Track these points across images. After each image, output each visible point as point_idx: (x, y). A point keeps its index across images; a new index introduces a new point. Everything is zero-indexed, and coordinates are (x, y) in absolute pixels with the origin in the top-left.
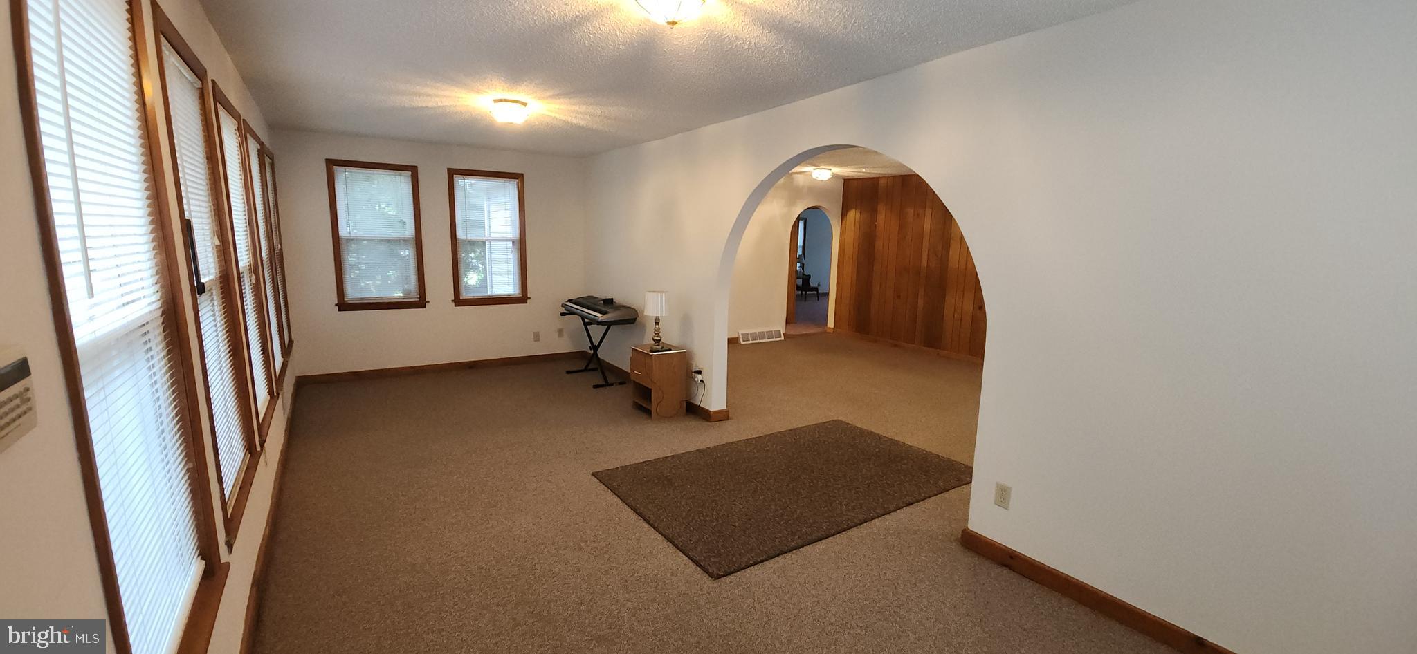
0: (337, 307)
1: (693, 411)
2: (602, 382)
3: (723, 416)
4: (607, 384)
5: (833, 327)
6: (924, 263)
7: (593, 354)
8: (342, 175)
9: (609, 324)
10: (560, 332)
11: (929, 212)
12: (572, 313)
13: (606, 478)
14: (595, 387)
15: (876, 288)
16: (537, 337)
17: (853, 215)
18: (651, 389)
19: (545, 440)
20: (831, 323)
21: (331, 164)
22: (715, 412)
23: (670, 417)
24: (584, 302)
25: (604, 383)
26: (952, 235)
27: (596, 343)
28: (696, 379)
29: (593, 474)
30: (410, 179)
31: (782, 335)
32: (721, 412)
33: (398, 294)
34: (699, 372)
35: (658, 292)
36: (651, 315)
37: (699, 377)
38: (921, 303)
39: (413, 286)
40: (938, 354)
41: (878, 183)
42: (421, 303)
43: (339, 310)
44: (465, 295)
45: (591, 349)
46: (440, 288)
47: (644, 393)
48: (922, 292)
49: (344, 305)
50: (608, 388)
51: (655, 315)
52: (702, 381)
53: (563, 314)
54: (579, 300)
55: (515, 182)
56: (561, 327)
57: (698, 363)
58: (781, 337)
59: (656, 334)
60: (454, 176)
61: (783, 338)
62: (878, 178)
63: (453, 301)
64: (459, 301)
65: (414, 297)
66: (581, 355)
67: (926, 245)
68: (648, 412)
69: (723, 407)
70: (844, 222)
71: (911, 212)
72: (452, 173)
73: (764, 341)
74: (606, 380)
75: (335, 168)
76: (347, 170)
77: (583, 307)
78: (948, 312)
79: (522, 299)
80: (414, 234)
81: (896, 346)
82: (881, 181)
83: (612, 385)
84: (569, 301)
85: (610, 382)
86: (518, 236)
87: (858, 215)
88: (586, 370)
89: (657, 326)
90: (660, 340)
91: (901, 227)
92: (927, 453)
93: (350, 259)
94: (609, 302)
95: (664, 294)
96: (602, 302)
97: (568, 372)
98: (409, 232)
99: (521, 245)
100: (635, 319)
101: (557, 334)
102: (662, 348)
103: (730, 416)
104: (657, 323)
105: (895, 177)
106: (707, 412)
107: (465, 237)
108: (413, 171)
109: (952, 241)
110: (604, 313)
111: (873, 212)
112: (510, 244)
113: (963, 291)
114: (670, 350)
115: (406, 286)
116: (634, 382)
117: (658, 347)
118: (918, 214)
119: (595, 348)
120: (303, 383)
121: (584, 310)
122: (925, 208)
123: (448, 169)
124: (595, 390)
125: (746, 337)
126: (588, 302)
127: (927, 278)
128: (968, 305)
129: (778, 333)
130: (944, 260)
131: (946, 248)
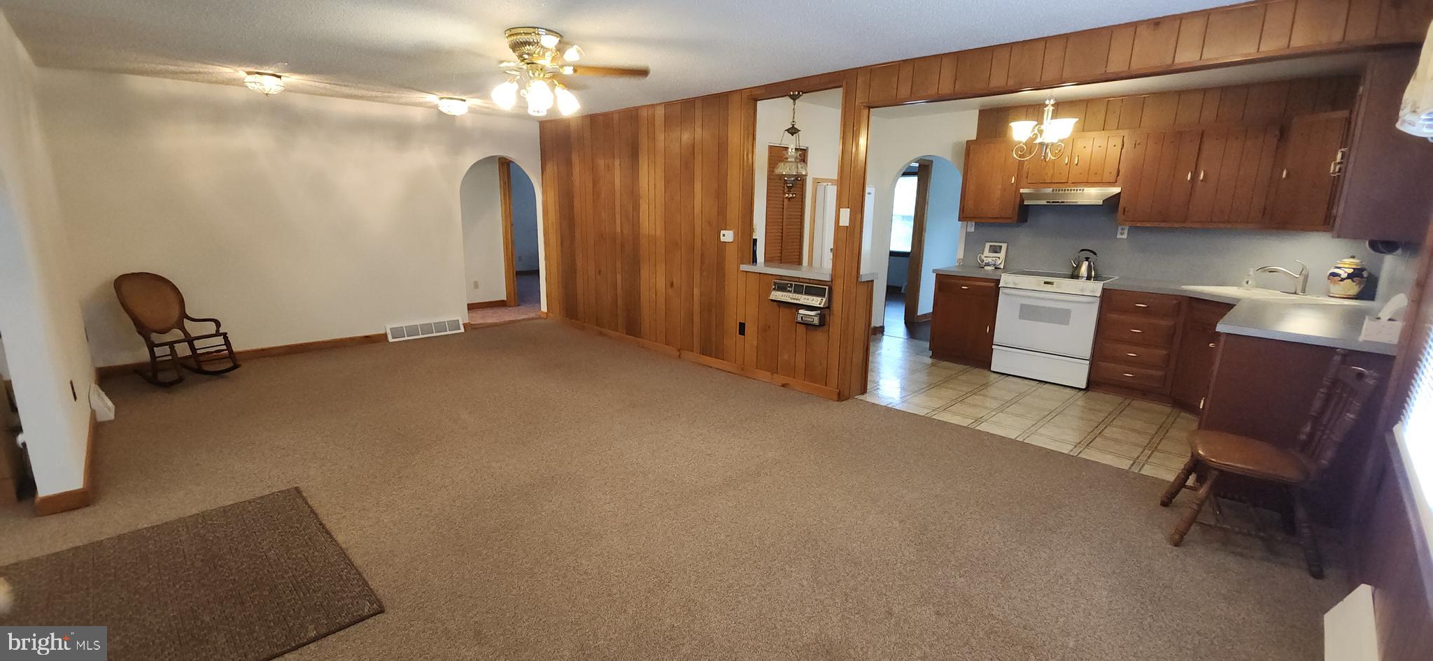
5: (546, 311)
6: (619, 230)
11: (617, 163)
15: (579, 263)
20: (544, 307)
26: (640, 191)
31: (462, 327)
40: (638, 343)
41: (570, 127)
48: (618, 264)
61: (462, 330)
67: (618, 204)
70: (544, 179)
71: (601, 163)
73: (445, 333)
78: (644, 292)
81: (601, 334)
82: (573, 123)
87: (556, 167)
91: (595, 184)
105: (584, 118)
109: (641, 200)
111: (569, 163)
113: (655, 265)
118: (608, 166)
122: (614, 158)
125: (397, 332)
127: (623, 245)
128: (661, 282)
129: (455, 325)
130: (635, 224)
131: (636, 207)
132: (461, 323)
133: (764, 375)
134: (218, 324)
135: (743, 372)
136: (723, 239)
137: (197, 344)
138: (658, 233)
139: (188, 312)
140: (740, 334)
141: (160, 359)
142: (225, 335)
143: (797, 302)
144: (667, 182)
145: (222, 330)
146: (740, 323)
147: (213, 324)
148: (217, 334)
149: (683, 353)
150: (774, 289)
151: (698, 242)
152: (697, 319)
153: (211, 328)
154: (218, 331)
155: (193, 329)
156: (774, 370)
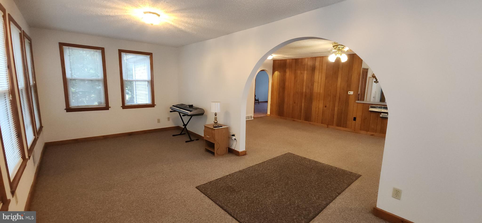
0: (66, 110)
1: (231, 152)
2: (189, 140)
3: (244, 154)
4: (191, 141)
5: (270, 114)
6: (304, 90)
7: (184, 128)
8: (67, 51)
9: (191, 116)
10: (169, 119)
11: (306, 72)
12: (175, 111)
13: (202, 189)
14: (186, 142)
15: (286, 100)
16: (159, 121)
17: (276, 73)
18: (214, 144)
19: (169, 170)
20: (269, 113)
21: (62, 45)
22: (241, 152)
23: (222, 155)
24: (180, 106)
25: (190, 140)
26: (315, 80)
27: (185, 123)
28: (233, 138)
29: (197, 188)
30: (101, 53)
31: (253, 118)
32: (244, 151)
33: (95, 104)
34: (234, 135)
35: (217, 102)
36: (213, 112)
37: (234, 137)
38: (303, 105)
39: (103, 100)
40: (310, 123)
41: (286, 62)
42: (107, 108)
43: (66, 112)
44: (127, 104)
45: (183, 126)
47: (212, 145)
48: (303, 101)
49: (69, 109)
50: (192, 142)
51: (215, 112)
52: (235, 139)
53: (171, 112)
54: (177, 106)
55: (149, 56)
56: (169, 117)
57: (233, 132)
58: (252, 118)
59: (215, 120)
60: (122, 53)
61: (253, 119)
62: (286, 60)
63: (121, 107)
65: (104, 105)
66: (178, 128)
67: (305, 84)
68: (213, 153)
69: (244, 149)
70: (273, 75)
71: (299, 72)
72: (120, 51)
73: (249, 119)
74: (190, 138)
75: (64, 47)
76: (70, 48)
77: (181, 109)
78: (313, 108)
79: (152, 105)
80: (103, 78)
81: (294, 121)
82: (288, 61)
83: (193, 141)
84: (173, 106)
85: (192, 140)
86: (150, 79)
87: (279, 73)
88: (181, 134)
89: (216, 117)
90: (217, 123)
91: (295, 78)
92: (332, 167)
93: (72, 90)
94: (191, 106)
95: (219, 103)
96: (188, 106)
97: (173, 136)
98: (101, 76)
99: (152, 83)
100: (203, 113)
101: (167, 120)
102: (218, 126)
103: (247, 153)
104: (216, 115)
105: (293, 59)
106: (238, 152)
107: (127, 79)
108: (103, 50)
109: (315, 83)
110: (191, 111)
111: (285, 72)
112: (147, 83)
113: (319, 101)
114: (222, 126)
115: (99, 101)
116: (205, 140)
117: (216, 125)
118: (302, 73)
119: (185, 125)
120: (48, 146)
121: (181, 110)
122: (304, 71)
123: (119, 49)
124: (186, 143)
126: (181, 106)
127: (306, 96)
128: (321, 106)
129: (251, 117)
130: (312, 89)
131: (312, 85)
132: (253, 116)
133: (363, 132)
135: (355, 131)
136: (349, 94)
138: (321, 92)
140: (354, 120)
143: (381, 111)
144: (326, 78)
146: (354, 117)
149: (329, 126)
150: (370, 108)
151: (338, 95)
152: (335, 117)
156: (367, 131)
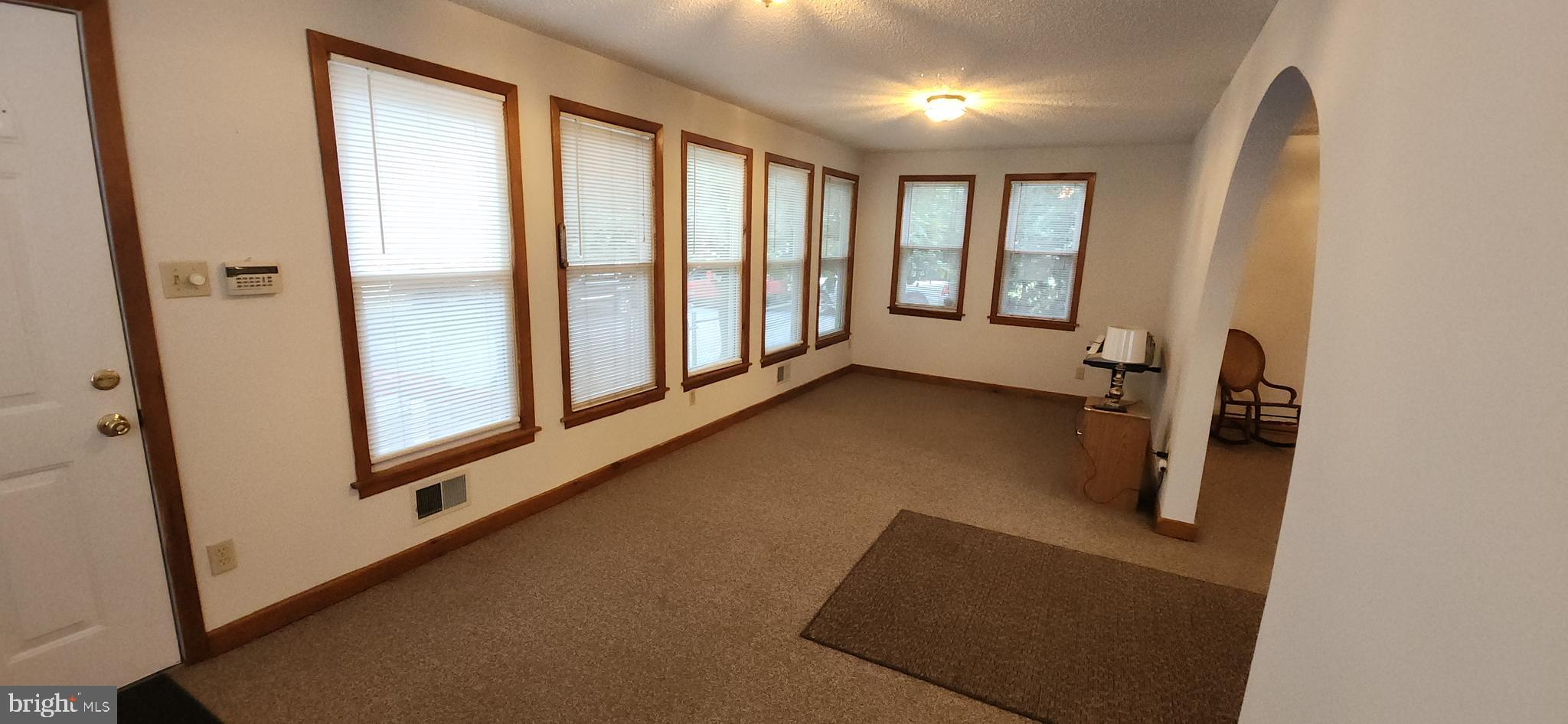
0: (889, 309)
3: (1182, 533)
8: (911, 190)
16: (1080, 374)
21: (903, 178)
22: (1166, 522)
28: (1157, 465)
30: (968, 189)
32: (1180, 524)
34: (1165, 456)
37: (1162, 463)
39: (953, 296)
42: (957, 315)
43: (890, 313)
44: (1005, 311)
46: (978, 303)
49: (895, 309)
52: (1163, 470)
55: (1084, 184)
59: (1114, 386)
60: (1012, 182)
63: (988, 317)
64: (995, 318)
65: (952, 308)
69: (1188, 517)
72: (1010, 179)
75: (907, 182)
76: (915, 185)
79: (1069, 325)
80: (962, 245)
86: (1078, 249)
89: (1118, 376)
90: (1121, 396)
98: (958, 242)
99: (1079, 260)
104: (1118, 372)
107: (1014, 249)
108: (971, 180)
115: (945, 296)
117: (1115, 403)
123: (1006, 175)
134: (1294, 394)
137: (1264, 410)
139: (1267, 376)
141: (1228, 416)
142: (1299, 407)
145: (1295, 402)
147: (1288, 393)
148: (1290, 405)
153: (1285, 397)
154: (1291, 401)
155: (1266, 394)
